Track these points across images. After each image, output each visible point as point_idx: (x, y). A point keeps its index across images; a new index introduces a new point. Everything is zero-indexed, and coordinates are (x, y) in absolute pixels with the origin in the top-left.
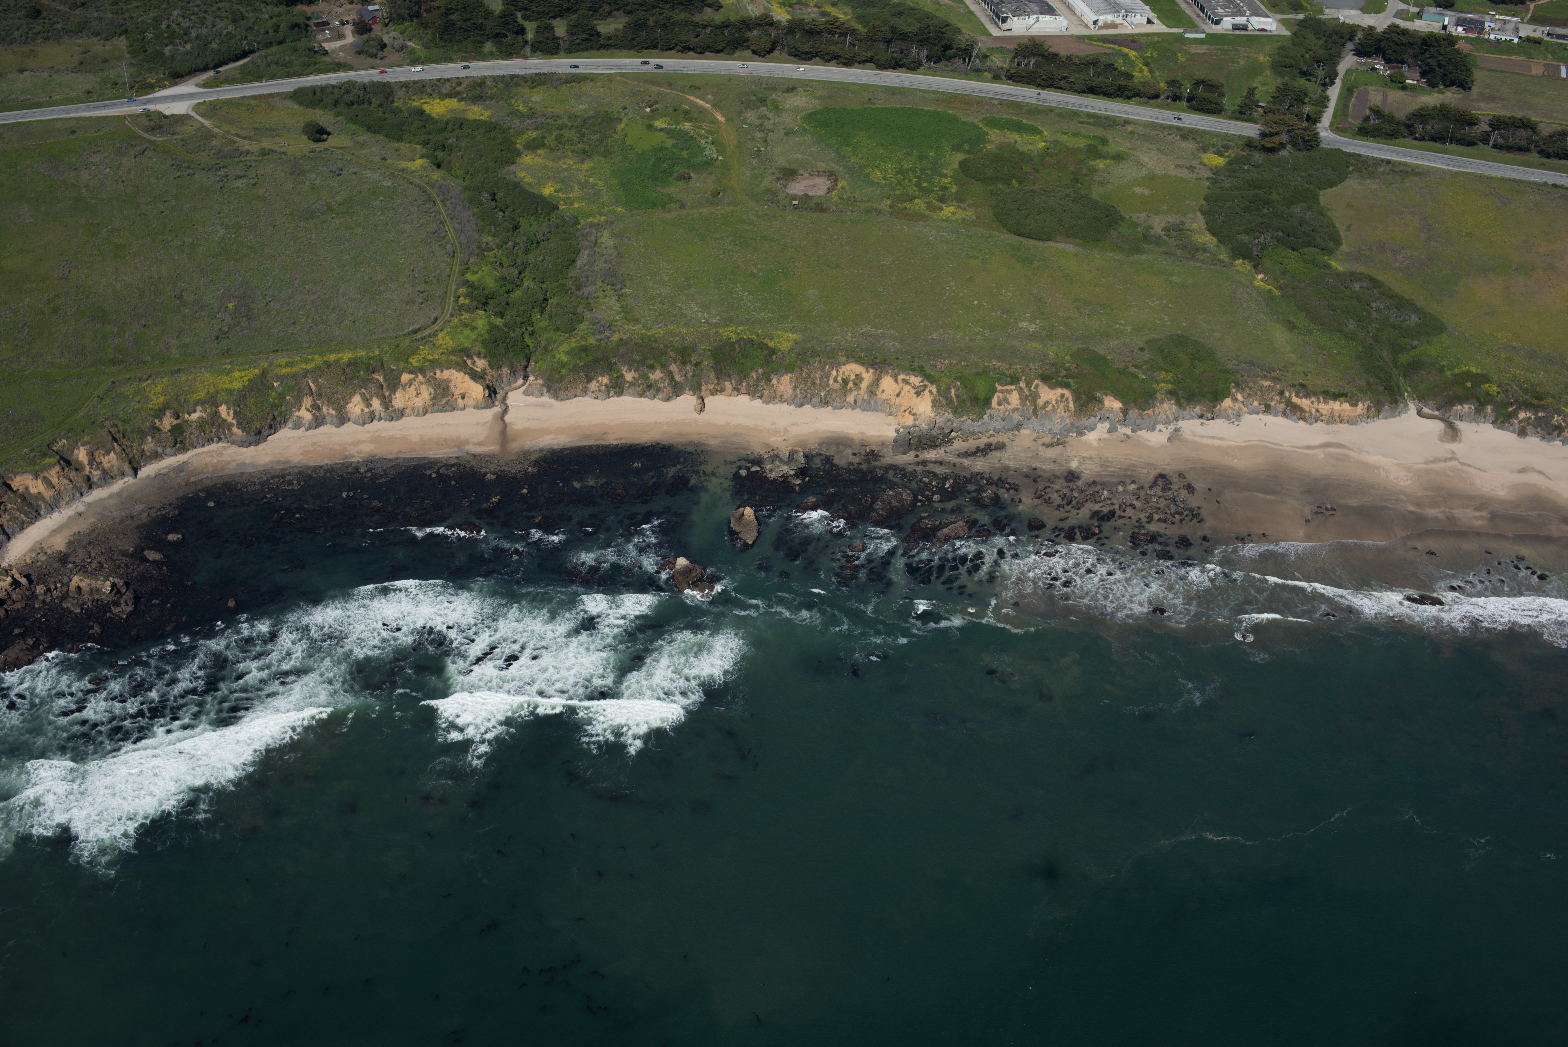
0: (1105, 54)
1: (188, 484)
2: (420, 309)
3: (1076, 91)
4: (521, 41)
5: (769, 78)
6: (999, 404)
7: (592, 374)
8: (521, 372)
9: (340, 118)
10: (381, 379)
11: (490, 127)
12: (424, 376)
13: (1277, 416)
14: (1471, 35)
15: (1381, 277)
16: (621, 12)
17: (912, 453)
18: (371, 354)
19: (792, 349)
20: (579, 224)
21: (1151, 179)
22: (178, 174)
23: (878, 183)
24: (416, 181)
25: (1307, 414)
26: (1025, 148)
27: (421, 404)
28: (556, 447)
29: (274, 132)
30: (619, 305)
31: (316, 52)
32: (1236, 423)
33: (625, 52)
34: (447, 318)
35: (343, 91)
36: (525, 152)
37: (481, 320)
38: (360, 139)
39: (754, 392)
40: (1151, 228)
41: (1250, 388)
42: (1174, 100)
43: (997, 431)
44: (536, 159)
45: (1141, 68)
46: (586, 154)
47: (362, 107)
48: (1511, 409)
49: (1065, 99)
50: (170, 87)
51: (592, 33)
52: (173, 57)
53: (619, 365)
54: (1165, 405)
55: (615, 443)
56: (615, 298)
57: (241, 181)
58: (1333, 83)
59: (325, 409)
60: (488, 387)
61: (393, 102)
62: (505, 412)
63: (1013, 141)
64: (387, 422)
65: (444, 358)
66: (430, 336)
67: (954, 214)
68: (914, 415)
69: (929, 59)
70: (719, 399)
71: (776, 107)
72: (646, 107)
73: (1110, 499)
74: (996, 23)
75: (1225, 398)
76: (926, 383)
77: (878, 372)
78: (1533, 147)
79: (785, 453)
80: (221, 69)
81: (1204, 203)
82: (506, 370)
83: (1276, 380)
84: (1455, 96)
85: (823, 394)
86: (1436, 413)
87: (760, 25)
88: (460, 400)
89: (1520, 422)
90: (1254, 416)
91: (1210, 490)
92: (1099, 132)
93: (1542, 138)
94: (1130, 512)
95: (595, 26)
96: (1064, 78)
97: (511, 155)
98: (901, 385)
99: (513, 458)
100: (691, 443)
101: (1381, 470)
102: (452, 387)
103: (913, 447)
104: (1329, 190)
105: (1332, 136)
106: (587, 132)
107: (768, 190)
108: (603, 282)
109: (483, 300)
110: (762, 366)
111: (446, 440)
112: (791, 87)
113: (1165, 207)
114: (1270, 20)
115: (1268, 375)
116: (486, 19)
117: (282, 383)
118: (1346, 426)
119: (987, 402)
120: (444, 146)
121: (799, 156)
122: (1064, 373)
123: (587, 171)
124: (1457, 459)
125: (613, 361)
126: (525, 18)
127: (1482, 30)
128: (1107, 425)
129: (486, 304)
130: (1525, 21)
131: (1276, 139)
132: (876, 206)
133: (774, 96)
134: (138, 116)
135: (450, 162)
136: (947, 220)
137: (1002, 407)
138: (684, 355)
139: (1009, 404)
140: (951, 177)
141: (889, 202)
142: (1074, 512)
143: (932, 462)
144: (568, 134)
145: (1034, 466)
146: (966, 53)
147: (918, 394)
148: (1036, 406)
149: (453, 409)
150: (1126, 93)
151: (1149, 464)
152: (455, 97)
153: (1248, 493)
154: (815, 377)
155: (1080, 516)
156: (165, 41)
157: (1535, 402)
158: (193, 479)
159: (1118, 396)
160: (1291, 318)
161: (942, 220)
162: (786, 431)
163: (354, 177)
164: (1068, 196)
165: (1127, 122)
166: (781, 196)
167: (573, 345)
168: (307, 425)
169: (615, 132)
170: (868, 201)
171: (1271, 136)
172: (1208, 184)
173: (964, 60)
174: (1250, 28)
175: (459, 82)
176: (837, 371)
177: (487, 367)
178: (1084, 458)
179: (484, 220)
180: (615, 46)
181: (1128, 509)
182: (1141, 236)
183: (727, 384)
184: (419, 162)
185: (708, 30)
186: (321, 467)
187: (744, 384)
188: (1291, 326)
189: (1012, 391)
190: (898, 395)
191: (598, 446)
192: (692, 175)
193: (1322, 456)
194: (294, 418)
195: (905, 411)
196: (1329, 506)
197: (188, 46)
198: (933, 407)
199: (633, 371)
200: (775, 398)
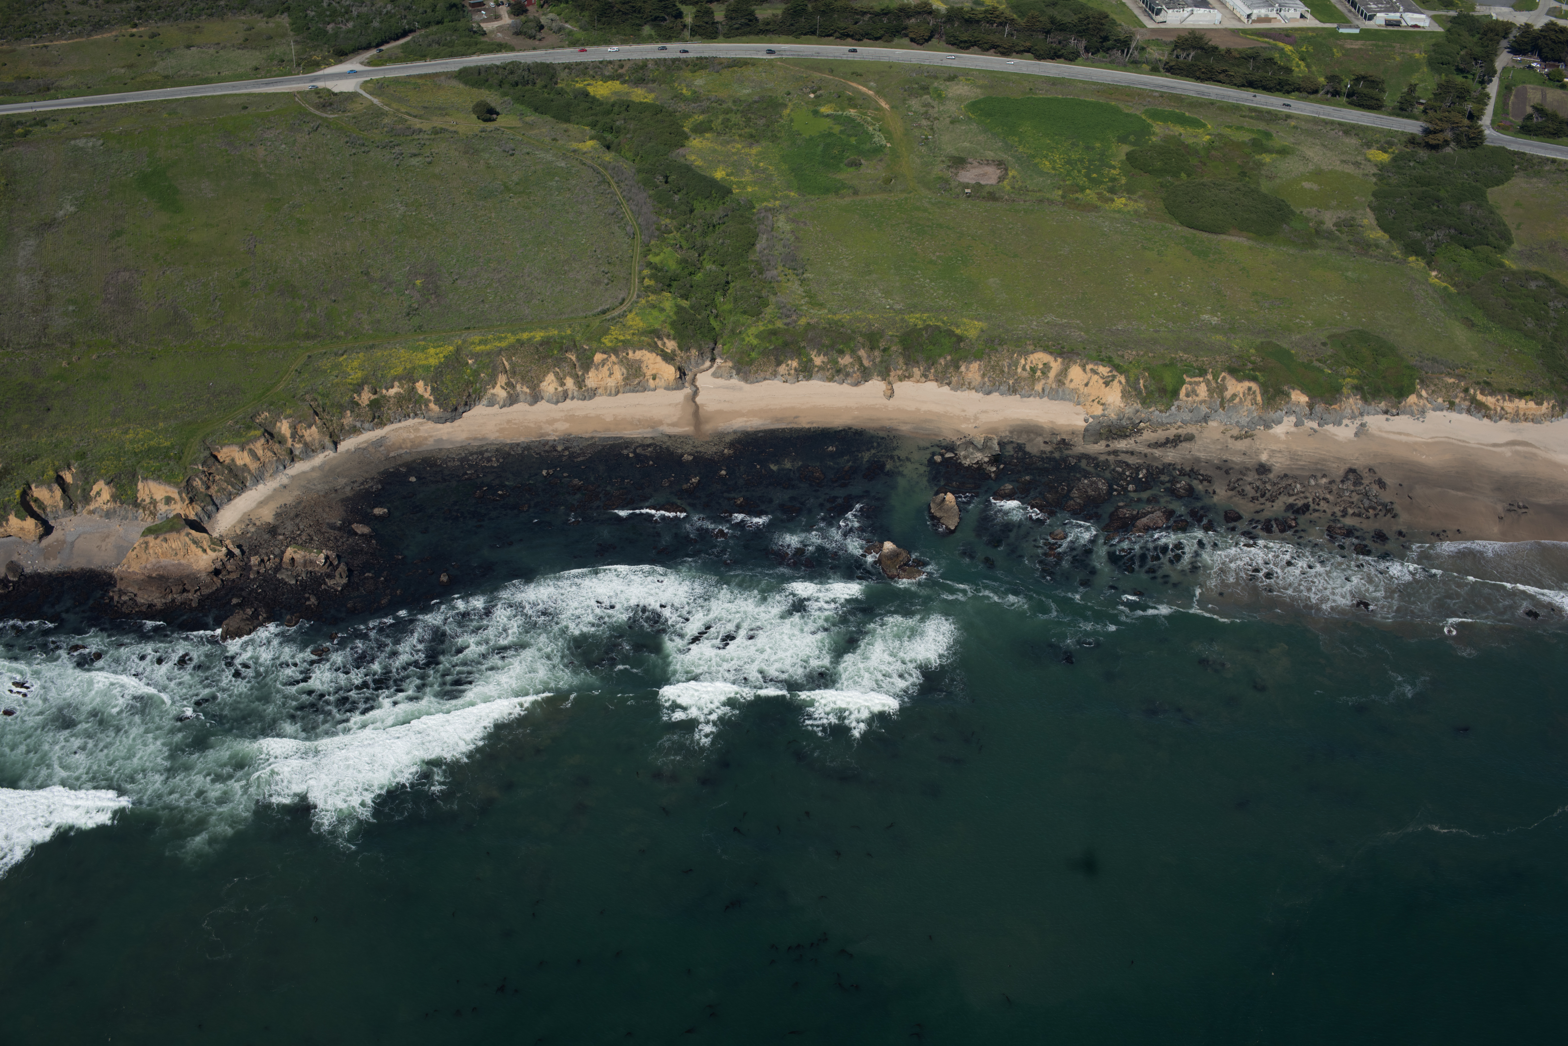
0: (1262, 48)
1: (387, 459)
2: (607, 290)
3: (1235, 85)
4: (679, 24)
5: (929, 66)
6: (1187, 395)
7: (782, 358)
8: (709, 355)
9: (506, 98)
10: (574, 358)
11: (656, 110)
12: (617, 356)
13: (1461, 413)
15: (1555, 276)
17: (1103, 443)
18: (563, 334)
19: (979, 337)
20: (754, 208)
21: (1318, 174)
22: (354, 151)
23: (1048, 173)
24: (589, 162)
26: (1190, 141)
27: (613, 384)
28: (749, 429)
29: (443, 111)
30: (802, 290)
31: (475, 32)
32: (1421, 419)
33: (784, 37)
34: (634, 299)
35: (507, 72)
36: (693, 136)
37: (668, 302)
38: (528, 119)
39: (942, 379)
40: (1322, 223)
41: (1435, 385)
42: (1333, 95)
43: (1185, 423)
44: (704, 142)
45: (1297, 63)
46: (753, 139)
47: (527, 87)
49: (1225, 93)
50: (335, 64)
51: (752, 18)
52: (336, 35)
53: (808, 349)
54: (1351, 400)
55: (807, 426)
56: (797, 283)
57: (417, 159)
58: (1491, 81)
59: (518, 387)
60: (679, 369)
61: (556, 83)
62: (696, 393)
63: (1177, 133)
64: (580, 402)
65: (636, 338)
66: (619, 317)
67: (1125, 205)
68: (1103, 404)
69: (1087, 50)
70: (908, 385)
71: (940, 95)
72: (809, 93)
73: (1303, 492)
74: (1149, 15)
75: (1410, 394)
76: (1115, 373)
77: (1066, 362)
79: (979, 440)
80: (383, 48)
81: (1372, 198)
82: (694, 352)
83: (1460, 377)
85: (1011, 382)
87: (919, 13)
88: (651, 381)
90: (1438, 413)
91: (1400, 485)
92: (1262, 126)
94: (1323, 505)
95: (753, 11)
96: (1224, 71)
97: (679, 139)
98: (1089, 375)
99: (708, 439)
100: (882, 429)
102: (644, 368)
103: (1104, 437)
104: (1496, 188)
105: (1495, 133)
106: (753, 117)
107: (940, 178)
108: (784, 266)
109: (667, 282)
110: (950, 354)
111: (639, 421)
112: (953, 76)
113: (1334, 203)
114: (1423, 16)
115: (1452, 371)
116: (645, 2)
117: (476, 360)
118: (1531, 424)
119: (1175, 393)
120: (612, 128)
121: (967, 144)
122: (1250, 366)
123: (756, 155)
125: (802, 345)
128: (1293, 419)
129: (670, 285)
131: (1440, 136)
132: (1048, 196)
133: (936, 84)
134: (308, 93)
135: (619, 144)
136: (1119, 211)
137: (1190, 399)
138: (872, 340)
139: (1197, 395)
140: (1120, 169)
141: (1060, 192)
142: (1269, 504)
143: (1123, 452)
144: (735, 118)
145: (1224, 457)
146: (1124, 44)
147: (1107, 384)
148: (1223, 398)
149: (645, 390)
150: (1286, 88)
151: (1338, 458)
152: (617, 80)
153: (1439, 489)
154: (1003, 365)
155: (1275, 508)
156: (327, 19)
158: (392, 454)
159: (1304, 390)
160: (1470, 316)
161: (1115, 211)
162: (976, 418)
163: (527, 157)
164: (1238, 189)
165: (1289, 116)
166: (953, 184)
167: (762, 328)
168: (501, 403)
169: (781, 117)
170: (1040, 191)
171: (1435, 133)
172: (1374, 180)
173: (1123, 52)
174: (1404, 24)
175: (621, 64)
176: (1026, 359)
177: (677, 348)
178: (1273, 451)
179: (660, 202)
180: (773, 32)
181: (1322, 503)
182: (1313, 231)
183: (916, 370)
184: (590, 143)
185: (867, 17)
186: (518, 445)
187: (932, 371)
188: (1470, 324)
189: (1200, 382)
190: (1086, 385)
191: (791, 429)
192: (863, 161)
193: (1509, 454)
194: (488, 395)
195: (1093, 401)
196: (1521, 504)
197: (350, 25)
198: (1122, 397)
199: (822, 356)
200: (963, 385)
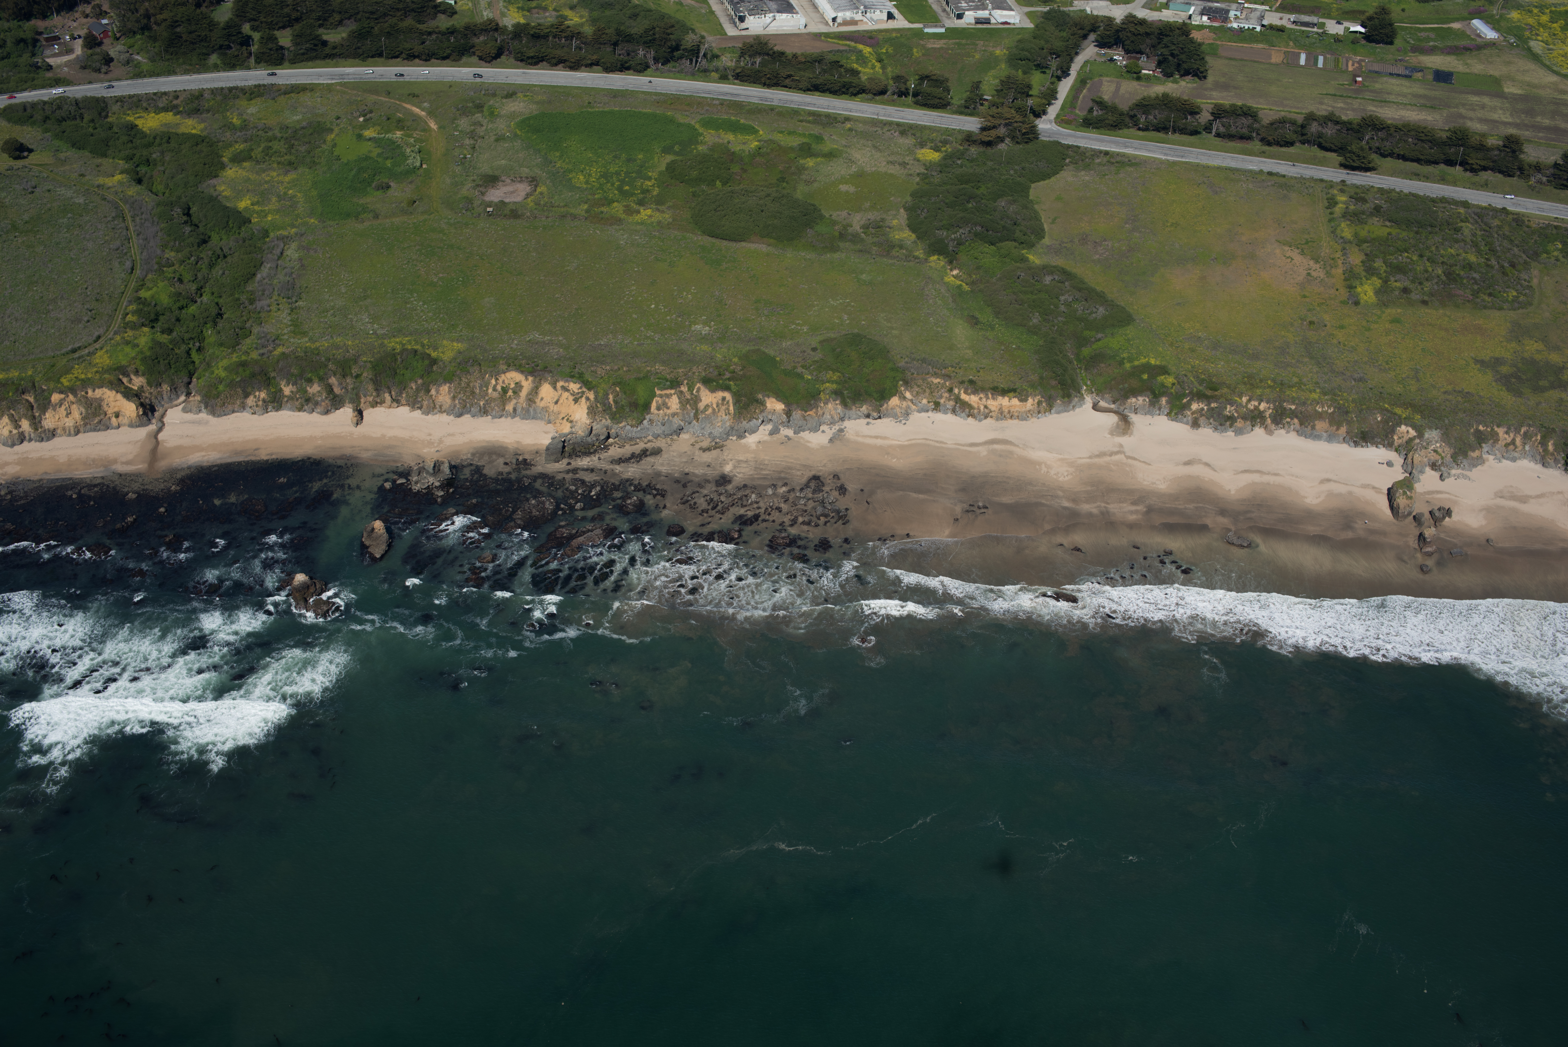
0: (838, 51)
2: (85, 327)
3: (801, 89)
4: (245, 52)
5: (491, 84)
6: (658, 409)
7: (249, 390)
8: (183, 389)
9: (46, 135)
10: (31, 399)
11: (198, 140)
12: (75, 395)
13: (946, 413)
14: (1216, 24)
15: (1077, 269)
16: (352, 20)
17: (565, 461)
18: (24, 375)
19: (455, 359)
20: (268, 237)
21: (859, 176)
23: (579, 188)
24: (111, 197)
25: (976, 411)
26: (736, 148)
27: (71, 424)
28: (205, 464)
30: (289, 318)
31: (38, 68)
32: (903, 422)
33: (350, 61)
34: (110, 336)
35: (55, 107)
36: (230, 165)
37: (144, 337)
38: (62, 156)
39: (414, 404)
40: (849, 226)
41: (919, 386)
42: (900, 96)
43: (657, 437)
44: (240, 171)
45: (873, 65)
46: (291, 165)
47: (73, 122)
48: (1185, 400)
49: (789, 98)
51: (316, 42)
53: (278, 379)
54: (830, 405)
55: (265, 458)
56: (287, 311)
58: (1069, 75)
60: (142, 405)
61: (107, 116)
62: (160, 430)
63: (726, 141)
64: (38, 443)
65: (98, 376)
66: (89, 354)
67: (650, 216)
68: (571, 422)
69: (656, 60)
70: (379, 411)
71: (492, 113)
72: (360, 117)
73: (757, 503)
74: (735, 23)
75: (892, 396)
76: (584, 389)
77: (537, 380)
78: (1254, 135)
79: (430, 465)
81: (909, 199)
82: (166, 387)
83: (948, 377)
84: (1189, 85)
85: (482, 403)
86: (1113, 406)
87: (486, 30)
88: (114, 420)
89: (1193, 413)
90: (923, 414)
91: (862, 490)
92: (816, 130)
93: (1263, 126)
94: (775, 515)
95: (322, 35)
96: (789, 76)
97: (214, 168)
98: (560, 392)
99: (159, 476)
100: (342, 457)
101: (1043, 466)
102: (105, 406)
103: (567, 455)
104: (1042, 183)
105: (1055, 127)
106: (296, 143)
107: (465, 198)
108: (279, 295)
109: (153, 316)
110: (422, 377)
111: (94, 460)
112: (511, 93)
113: (867, 205)
114: (1015, 13)
115: (939, 372)
116: (211, 31)
118: (1016, 421)
119: (647, 407)
120: (148, 160)
121: (503, 162)
122: (728, 375)
123: (288, 183)
124: (1124, 453)
125: (272, 375)
126: (253, 29)
127: (1226, 19)
128: (769, 427)
129: (156, 320)
130: (1273, 9)
131: (993, 133)
132: (572, 211)
133: (491, 102)
135: (151, 177)
136: (642, 223)
137: (661, 412)
138: (344, 368)
139: (668, 408)
140: (656, 180)
141: (586, 207)
142: (719, 516)
144: (276, 146)
145: (687, 470)
146: (694, 53)
147: (576, 401)
148: (697, 410)
149: (107, 428)
150: (851, 90)
151: (805, 466)
152: (170, 111)
153: (901, 493)
154: (474, 386)
155: (722, 521)
157: (1209, 393)
159: (780, 397)
160: (976, 314)
161: (638, 223)
162: (441, 441)
163: (46, 194)
164: (769, 195)
165: (847, 119)
166: (477, 203)
167: (234, 360)
169: (324, 142)
170: (565, 206)
171: (990, 130)
172: (918, 179)
173: (691, 60)
174: (993, 21)
175: (176, 95)
176: (497, 379)
177: (145, 385)
178: (739, 461)
179: (169, 235)
180: (340, 56)
181: (774, 513)
182: (837, 234)
183: (387, 395)
184: (118, 177)
185: (434, 36)
187: (404, 395)
188: (974, 321)
189: (671, 395)
190: (556, 403)
191: (247, 463)
192: (392, 184)
193: (985, 453)
195: (563, 418)
196: (981, 504)
198: (588, 414)
199: (291, 386)
200: (433, 408)
